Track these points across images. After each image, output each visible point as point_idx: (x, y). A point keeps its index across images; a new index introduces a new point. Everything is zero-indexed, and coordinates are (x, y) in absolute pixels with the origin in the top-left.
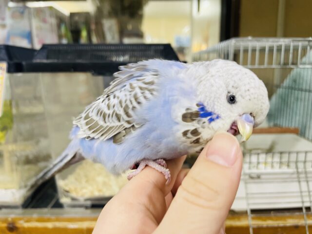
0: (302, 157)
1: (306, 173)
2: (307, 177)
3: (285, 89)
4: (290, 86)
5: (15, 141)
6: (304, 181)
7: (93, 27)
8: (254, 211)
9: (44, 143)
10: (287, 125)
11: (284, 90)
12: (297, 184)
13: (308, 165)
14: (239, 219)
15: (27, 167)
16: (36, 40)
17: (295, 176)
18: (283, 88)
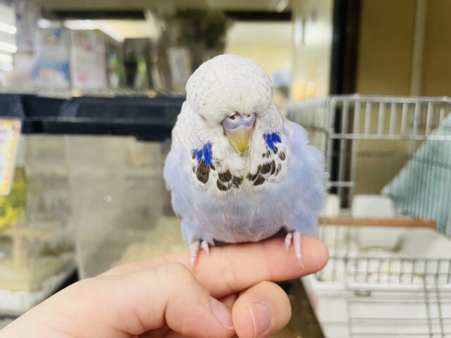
0: (432, 268)
1: (438, 291)
2: (438, 298)
3: (419, 161)
4: (426, 157)
6: (434, 303)
7: (155, 59)
11: (417, 163)
12: (423, 307)
13: (443, 279)
15: (45, 260)
16: (75, 75)
17: (422, 294)
18: (415, 160)
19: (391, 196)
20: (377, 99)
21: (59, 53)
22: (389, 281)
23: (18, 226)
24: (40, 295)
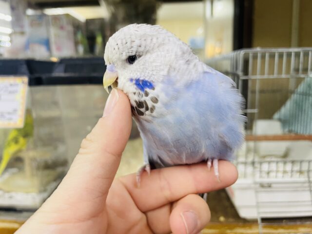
3: (300, 94)
4: (305, 91)
5: (35, 147)
8: (264, 220)
9: (61, 149)
10: (302, 132)
14: (250, 227)
15: (47, 172)
16: (53, 47)
17: (307, 185)
18: (297, 94)
19: (280, 120)
20: (273, 50)
21: (41, 32)
22: (276, 177)
23: (28, 149)
24: (45, 195)
